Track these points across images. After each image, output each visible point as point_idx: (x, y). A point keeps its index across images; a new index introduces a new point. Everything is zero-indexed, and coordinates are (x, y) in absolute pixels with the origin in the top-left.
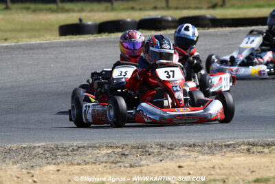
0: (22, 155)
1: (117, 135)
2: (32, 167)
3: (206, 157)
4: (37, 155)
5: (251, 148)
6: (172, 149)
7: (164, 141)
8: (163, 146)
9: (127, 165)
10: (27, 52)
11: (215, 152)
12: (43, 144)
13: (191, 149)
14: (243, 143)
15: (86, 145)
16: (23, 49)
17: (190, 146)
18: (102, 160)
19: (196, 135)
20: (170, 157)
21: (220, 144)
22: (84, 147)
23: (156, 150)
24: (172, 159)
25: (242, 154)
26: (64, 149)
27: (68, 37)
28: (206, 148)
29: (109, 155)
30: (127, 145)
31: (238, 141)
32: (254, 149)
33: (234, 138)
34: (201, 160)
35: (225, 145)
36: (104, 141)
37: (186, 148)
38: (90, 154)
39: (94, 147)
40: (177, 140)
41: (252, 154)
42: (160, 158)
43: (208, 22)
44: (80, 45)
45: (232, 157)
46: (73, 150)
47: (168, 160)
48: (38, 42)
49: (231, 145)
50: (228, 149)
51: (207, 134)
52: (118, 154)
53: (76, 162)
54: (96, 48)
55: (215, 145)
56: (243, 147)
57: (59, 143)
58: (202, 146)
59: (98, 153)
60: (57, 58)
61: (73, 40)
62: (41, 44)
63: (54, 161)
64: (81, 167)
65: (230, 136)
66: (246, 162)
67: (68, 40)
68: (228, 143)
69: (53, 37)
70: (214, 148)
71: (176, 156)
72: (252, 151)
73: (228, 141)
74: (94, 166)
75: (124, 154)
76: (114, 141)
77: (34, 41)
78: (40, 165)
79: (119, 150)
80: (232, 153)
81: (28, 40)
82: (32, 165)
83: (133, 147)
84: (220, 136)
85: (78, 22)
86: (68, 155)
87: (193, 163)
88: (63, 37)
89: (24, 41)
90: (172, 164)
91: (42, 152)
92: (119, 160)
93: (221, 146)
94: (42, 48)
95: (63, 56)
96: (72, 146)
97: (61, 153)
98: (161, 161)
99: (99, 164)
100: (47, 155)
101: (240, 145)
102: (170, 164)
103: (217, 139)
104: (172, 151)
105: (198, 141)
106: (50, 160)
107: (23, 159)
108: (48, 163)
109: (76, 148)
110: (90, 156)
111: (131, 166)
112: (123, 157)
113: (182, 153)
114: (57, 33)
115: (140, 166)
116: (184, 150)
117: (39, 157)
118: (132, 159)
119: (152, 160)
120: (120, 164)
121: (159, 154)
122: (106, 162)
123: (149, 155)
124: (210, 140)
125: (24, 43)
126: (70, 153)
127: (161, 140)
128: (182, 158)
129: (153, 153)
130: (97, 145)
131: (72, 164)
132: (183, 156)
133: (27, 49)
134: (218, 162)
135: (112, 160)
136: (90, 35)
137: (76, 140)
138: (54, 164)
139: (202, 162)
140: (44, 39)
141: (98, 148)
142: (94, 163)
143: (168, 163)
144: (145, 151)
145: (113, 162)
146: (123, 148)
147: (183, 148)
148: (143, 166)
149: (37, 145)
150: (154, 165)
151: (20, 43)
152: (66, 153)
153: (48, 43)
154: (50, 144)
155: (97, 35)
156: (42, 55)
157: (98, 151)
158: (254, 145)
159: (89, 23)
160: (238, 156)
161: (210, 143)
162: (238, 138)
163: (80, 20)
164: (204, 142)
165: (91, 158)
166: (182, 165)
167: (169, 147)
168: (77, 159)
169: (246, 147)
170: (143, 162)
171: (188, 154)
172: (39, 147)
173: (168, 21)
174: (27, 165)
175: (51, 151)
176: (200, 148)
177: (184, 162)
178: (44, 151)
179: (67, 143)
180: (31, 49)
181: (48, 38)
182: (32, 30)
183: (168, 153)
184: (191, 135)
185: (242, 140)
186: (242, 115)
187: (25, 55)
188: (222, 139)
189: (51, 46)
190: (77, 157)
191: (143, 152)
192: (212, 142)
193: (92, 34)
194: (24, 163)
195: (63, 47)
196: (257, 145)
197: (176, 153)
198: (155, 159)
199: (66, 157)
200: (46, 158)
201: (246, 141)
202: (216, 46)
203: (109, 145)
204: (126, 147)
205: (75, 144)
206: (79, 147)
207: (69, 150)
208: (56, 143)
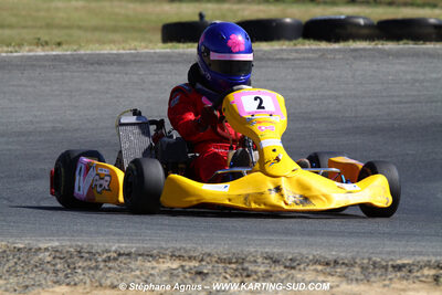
0: (11, 263)
2: (27, 287)
4: (39, 266)
5: (441, 273)
6: (293, 268)
8: (276, 262)
12: (56, 244)
13: (328, 269)
14: (428, 265)
15: (133, 250)
17: (327, 264)
21: (384, 263)
22: (129, 254)
23: (262, 269)
26: (93, 255)
27: (170, 45)
28: (357, 269)
29: (172, 273)
30: (209, 255)
33: (414, 254)
35: (393, 267)
36: (169, 245)
37: (320, 268)
38: (138, 269)
39: (149, 256)
40: (304, 251)
46: (109, 259)
49: (404, 266)
50: (399, 274)
52: (189, 271)
53: (108, 282)
55: (374, 264)
56: (426, 271)
57: (84, 244)
58: (350, 265)
59: (153, 268)
60: (144, 82)
61: (177, 51)
65: (407, 250)
69: (143, 44)
70: (372, 270)
73: (400, 258)
75: (200, 273)
78: (40, 285)
79: (194, 264)
80: (404, 282)
83: (220, 260)
85: (196, 18)
86: (97, 268)
91: (50, 259)
93: (386, 268)
96: (107, 251)
97: (85, 264)
100: (59, 266)
101: (421, 268)
103: (380, 253)
104: (292, 271)
106: (61, 276)
108: (57, 282)
109: (114, 255)
110: (138, 273)
112: (199, 279)
113: (310, 276)
116: (316, 270)
117: (42, 270)
121: (267, 275)
123: (248, 276)
126: (102, 265)
127: (275, 250)
129: (256, 273)
130: (155, 252)
131: (101, 285)
138: (68, 285)
140: (128, 46)
141: (156, 257)
144: (241, 268)
146: (202, 260)
147: (313, 268)
152: (93, 265)
154: (69, 246)
161: (365, 261)
162: (421, 254)
163: (201, 16)
164: (354, 259)
165: (138, 277)
167: (288, 264)
168: (112, 277)
169: (433, 272)
171: (321, 278)
172: (46, 249)
175: (66, 258)
176: (344, 270)
178: (55, 258)
179: (99, 245)
183: (284, 276)
185: (426, 259)
190: (112, 273)
191: (237, 269)
192: (370, 259)
199: (92, 272)
200: (56, 272)
201: (434, 260)
203: (177, 254)
204: (208, 259)
205: (114, 248)
206: (120, 255)
207: (100, 259)
208: (80, 244)
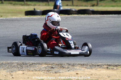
0: (8, 66)
1: (50, 59)
2: (12, 71)
3: (89, 70)
4: (14, 66)
5: (108, 67)
6: (74, 66)
7: (70, 62)
8: (70, 65)
9: (54, 72)
10: (10, 22)
11: (93, 68)
12: (17, 62)
13: (82, 66)
14: (105, 65)
15: (36, 63)
16: (9, 20)
17: (82, 65)
18: (43, 69)
19: (84, 60)
20: (73, 69)
21: (95, 65)
22: (35, 64)
23: (67, 66)
24: (73, 70)
25: (104, 69)
26: (26, 64)
27: (29, 16)
28: (89, 66)
29: (46, 68)
30: (54, 63)
31: (103, 63)
32: (110, 67)
33: (101, 62)
34: (86, 71)
35: (97, 65)
36: (44, 61)
37: (80, 66)
38: (38, 67)
39: (39, 64)
40: (76, 62)
41: (109, 70)
42: (68, 70)
43: (90, 12)
44: (34, 20)
45: (100, 70)
46: (30, 65)
47: (72, 71)
48: (16, 18)
49: (100, 65)
50: (99, 67)
51: (89, 60)
52: (50, 67)
53: (31, 70)
54: (41, 22)
55: (93, 65)
56: (105, 66)
57: (24, 62)
58: (87, 65)
59: (41, 67)
60: (24, 25)
61: (31, 17)
62: (17, 19)
63: (22, 69)
64: (33, 72)
65: (99, 61)
66: (106, 73)
67: (29, 17)
68: (98, 64)
69: (22, 16)
70: (92, 66)
71: (75, 69)
72: (109, 68)
73: (98, 63)
74: (39, 72)
75: (52, 68)
76: (48, 62)
77: (14, 17)
78: (15, 71)
79: (50, 65)
80: (100, 69)
81: (11, 17)
82: (12, 70)
83: (56, 65)
84: (95, 61)
85: (33, 10)
86: (28, 67)
87: (83, 72)
88: (27, 16)
89: (10, 17)
90: (74, 72)
91: (16, 65)
92: (50, 70)
93: (95, 66)
94: (17, 21)
95: (26, 24)
97: (25, 66)
98: (69, 71)
99: (42, 71)
100: (19, 67)
101: (104, 65)
102: (73, 72)
103: (94, 62)
104: (74, 67)
105: (85, 63)
106: (20, 69)
107: (8, 68)
108: (19, 70)
109: (31, 64)
110: (38, 68)
111: (55, 73)
112: (52, 69)
113: (78, 68)
114: (24, 14)
115: (59, 73)
116: (79, 66)
117: (15, 67)
118: (56, 70)
119: (65, 70)
120: (51, 72)
121: (68, 68)
122: (44, 71)
123: (64, 68)
124: (91, 63)
125: (9, 18)
126: (29, 66)
127: (69, 62)
128: (78, 70)
129: (65, 67)
130: (41, 63)
131: (29, 71)
132: (78, 69)
133: (11, 21)
134: (94, 72)
135: (47, 69)
136: (39, 16)
137: (32, 61)
138: (22, 71)
139: (86, 72)
140: (18, 17)
141: (41, 64)
142: (39, 71)
143: (72, 72)
144: (62, 66)
145: (47, 71)
146: (52, 65)
147: (78, 66)
148: (61, 73)
149: (14, 62)
150: (66, 73)
151: (8, 18)
152: (27, 66)
153: (20, 18)
154: (20, 62)
155: (41, 16)
156: (17, 24)
157: (41, 66)
158: (110, 65)
159: (38, 10)
160: (103, 70)
161: (90, 64)
162: (103, 62)
163: (34, 9)
164: (88, 64)
165: (38, 69)
166: (78, 73)
167: (72, 65)
168: (32, 69)
169: (106, 66)
170: (61, 71)
171: (81, 68)
172: (15, 63)
173: (73, 11)
174: (10, 71)
175: (20, 65)
176: (86, 66)
177: (79, 72)
178: (17, 65)
179: (27, 62)
180: (12, 21)
181: (20, 16)
182: (13, 13)
183: (72, 68)
184: (82, 60)
185: (104, 63)
186: (105, 52)
187: (9, 23)
188: (96, 62)
189: (21, 20)
190: (31, 68)
191: (61, 67)
192: (91, 64)
193: (40, 15)
194: (8, 70)
195: (27, 20)
196: (111, 66)
197: (75, 68)
198: (66, 70)
199: (27, 68)
200: (18, 68)
201: (106, 63)
202: (94, 23)
203: (46, 63)
204: (53, 64)
205: (31, 62)
206: (33, 64)
207: (28, 65)
208: (23, 61)
